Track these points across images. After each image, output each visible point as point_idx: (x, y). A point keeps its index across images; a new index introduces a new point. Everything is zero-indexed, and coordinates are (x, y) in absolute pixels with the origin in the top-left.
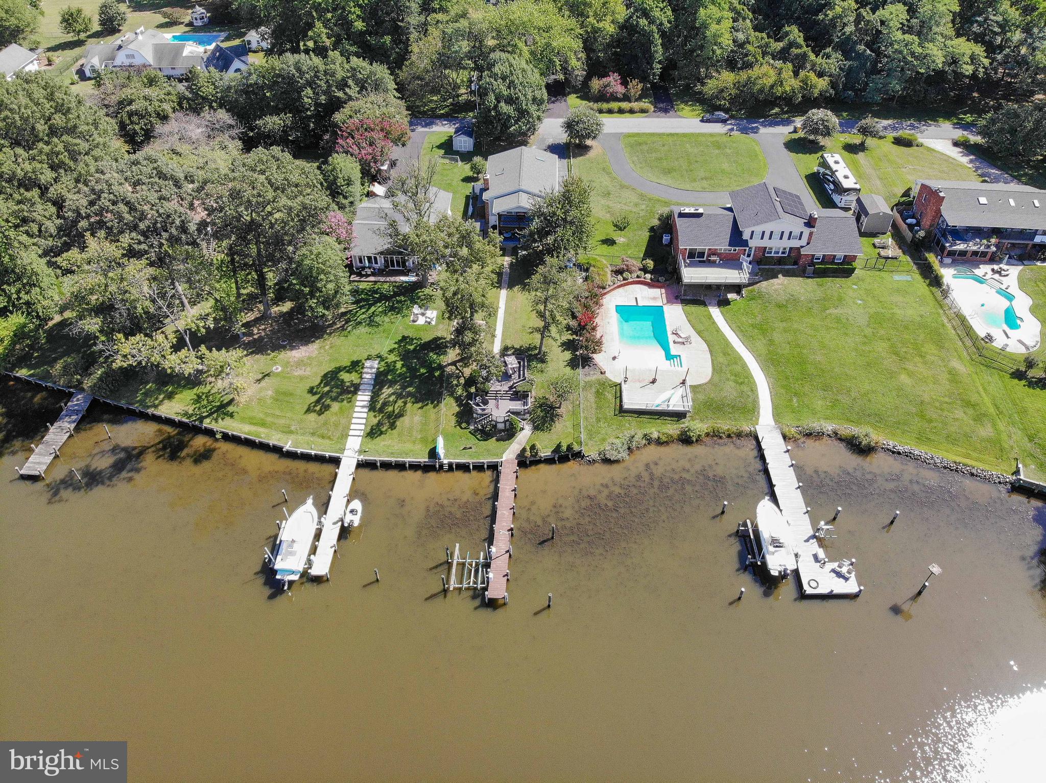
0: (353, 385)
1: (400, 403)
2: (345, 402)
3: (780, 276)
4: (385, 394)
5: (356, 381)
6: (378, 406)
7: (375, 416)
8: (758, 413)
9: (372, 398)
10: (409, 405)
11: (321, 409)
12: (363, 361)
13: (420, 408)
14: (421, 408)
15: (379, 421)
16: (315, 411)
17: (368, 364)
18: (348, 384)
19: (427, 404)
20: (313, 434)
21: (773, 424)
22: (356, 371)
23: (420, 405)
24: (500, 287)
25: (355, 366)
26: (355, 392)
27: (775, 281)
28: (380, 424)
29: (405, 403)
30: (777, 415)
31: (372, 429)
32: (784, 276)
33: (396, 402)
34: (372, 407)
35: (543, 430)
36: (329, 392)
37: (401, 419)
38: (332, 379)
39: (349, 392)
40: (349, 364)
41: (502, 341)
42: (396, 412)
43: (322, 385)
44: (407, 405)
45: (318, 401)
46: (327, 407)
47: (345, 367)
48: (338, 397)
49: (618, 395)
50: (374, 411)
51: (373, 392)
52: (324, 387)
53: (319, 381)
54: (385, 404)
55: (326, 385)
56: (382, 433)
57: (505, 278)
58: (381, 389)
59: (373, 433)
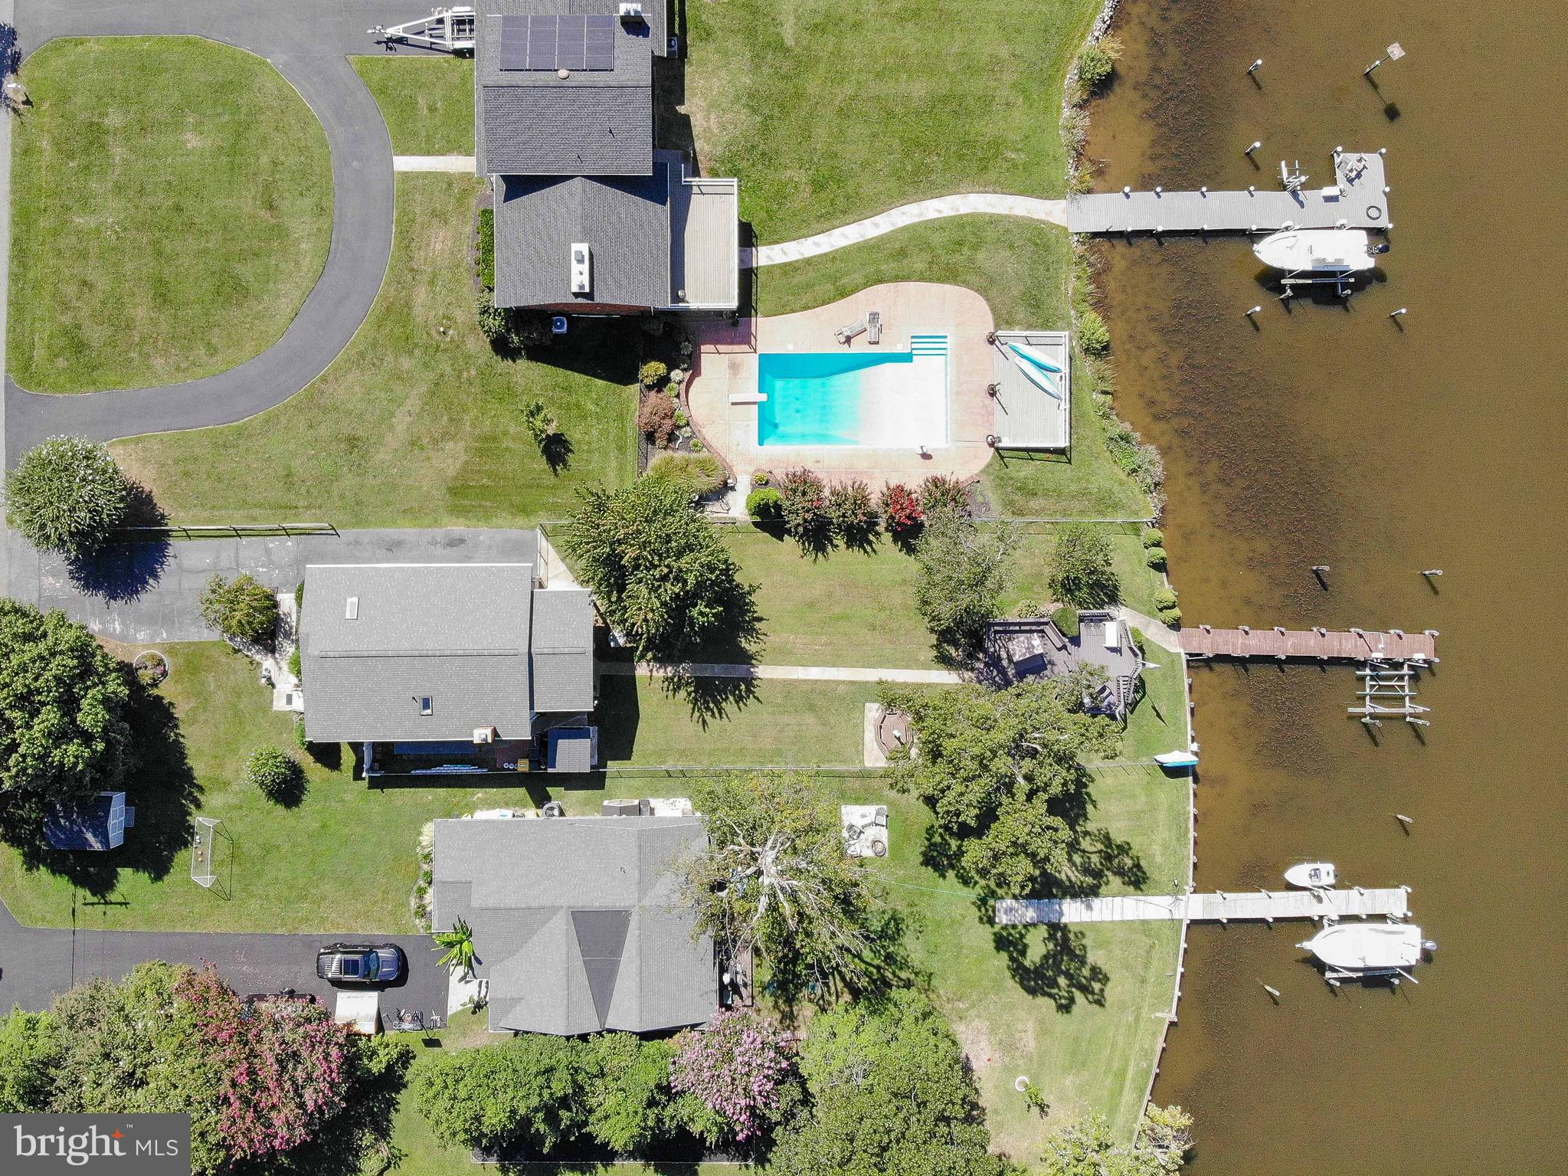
0: (1051, 937)
1: (1085, 844)
2: (1084, 942)
3: (682, 109)
4: (1070, 873)
5: (1043, 931)
6: (1089, 880)
7: (1107, 883)
8: (1042, 222)
9: (1074, 896)
10: (1090, 826)
11: (1099, 980)
12: (997, 928)
13: (1095, 807)
14: (1094, 803)
15: (1115, 874)
16: (1102, 990)
17: (1003, 919)
18: (1051, 946)
19: (1088, 794)
20: (1143, 981)
21: (1063, 202)
22: (1022, 936)
23: (1089, 807)
24: (749, 681)
25: (1008, 943)
26: (1065, 929)
27: (698, 124)
28: (1120, 872)
29: (1086, 833)
30: (1047, 191)
31: (1130, 883)
32: (682, 103)
33: (1084, 851)
34: (1090, 892)
35: (1116, 587)
36: (1068, 975)
37: (1112, 836)
38: (1043, 977)
39: (1066, 939)
40: (1004, 955)
41: (925, 667)
42: (1100, 846)
43: (1055, 991)
44: (1089, 829)
45: (1085, 989)
46: (1096, 971)
47: (1012, 959)
48: (1077, 956)
49: (1025, 454)
50: (1099, 886)
51: (1064, 897)
52: (1058, 987)
53: (1046, 999)
54: (1087, 870)
55: (1055, 985)
56: (1138, 866)
57: (716, 670)
58: (1059, 883)
59: (1137, 879)
